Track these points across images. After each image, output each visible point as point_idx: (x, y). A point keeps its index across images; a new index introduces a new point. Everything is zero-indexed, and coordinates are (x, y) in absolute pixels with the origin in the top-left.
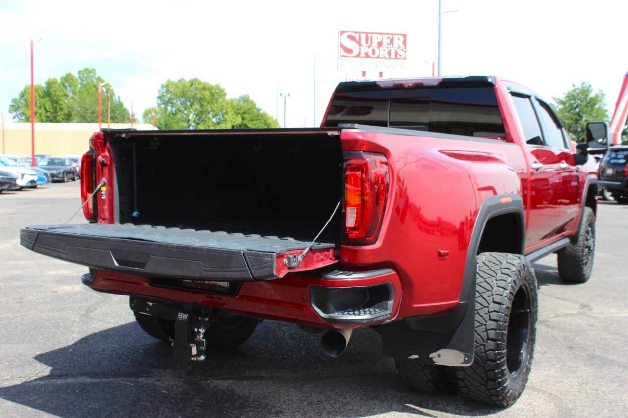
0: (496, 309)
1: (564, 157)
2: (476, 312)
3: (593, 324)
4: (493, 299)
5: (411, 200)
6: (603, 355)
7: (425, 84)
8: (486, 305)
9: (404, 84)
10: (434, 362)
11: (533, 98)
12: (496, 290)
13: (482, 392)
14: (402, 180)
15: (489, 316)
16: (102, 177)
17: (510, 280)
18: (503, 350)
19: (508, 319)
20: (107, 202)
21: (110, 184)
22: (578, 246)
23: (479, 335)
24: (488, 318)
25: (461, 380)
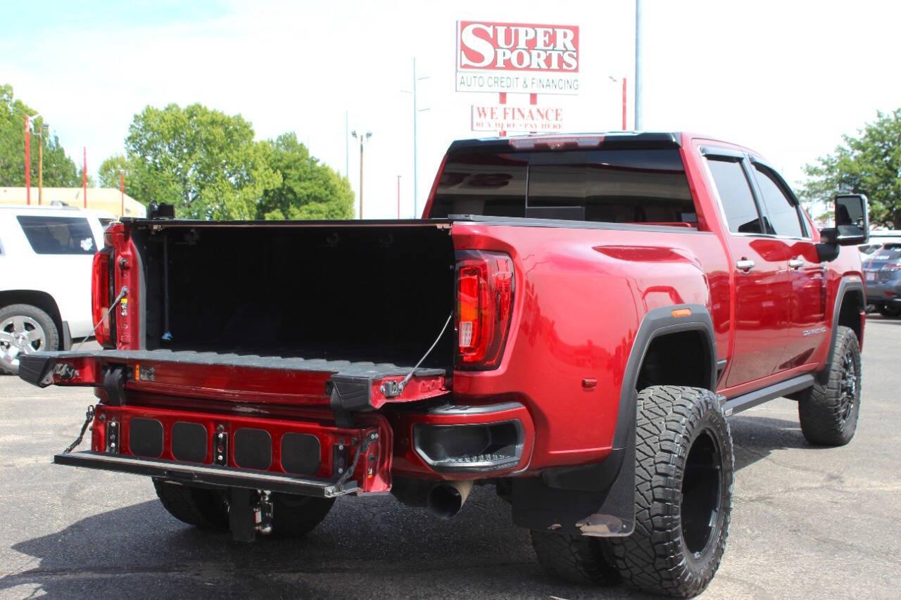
0: (665, 460)
1: (801, 249)
2: (637, 464)
3: (840, 501)
4: (660, 445)
5: (543, 313)
6: (841, 539)
7: (581, 144)
8: (652, 454)
9: (549, 145)
10: (582, 532)
11: (746, 162)
12: (665, 434)
13: (649, 575)
14: (531, 285)
15: (656, 469)
16: (122, 286)
17: (684, 420)
18: (676, 514)
19: (681, 473)
20: (129, 321)
21: (133, 295)
22: (828, 388)
23: (642, 494)
24: (654, 472)
25: (620, 558)
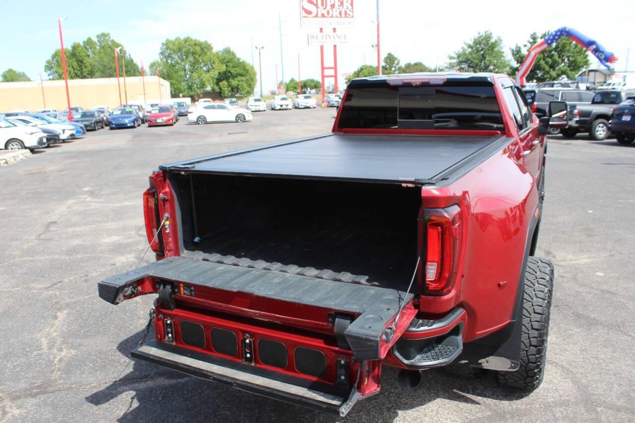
0: (538, 320)
2: (523, 324)
4: (534, 309)
6: (585, 313)
8: (528, 315)
9: (412, 83)
10: (483, 366)
12: (536, 301)
15: (532, 325)
16: (165, 212)
17: (546, 290)
20: (171, 235)
21: (173, 218)
23: (522, 342)
24: (531, 327)
